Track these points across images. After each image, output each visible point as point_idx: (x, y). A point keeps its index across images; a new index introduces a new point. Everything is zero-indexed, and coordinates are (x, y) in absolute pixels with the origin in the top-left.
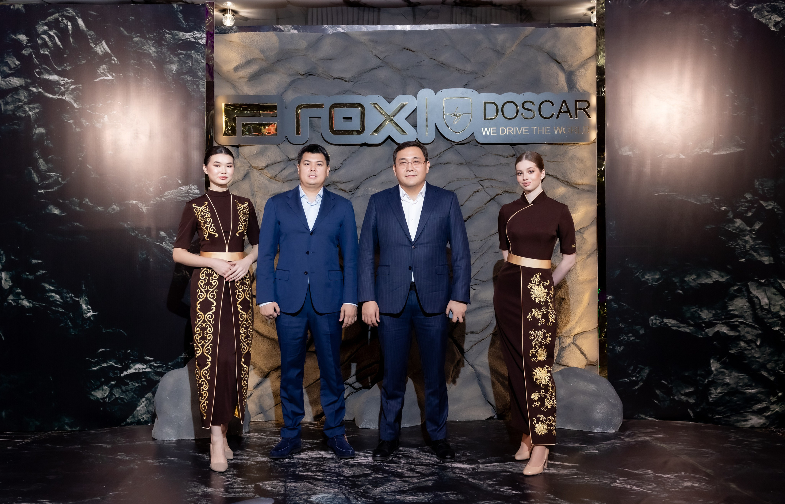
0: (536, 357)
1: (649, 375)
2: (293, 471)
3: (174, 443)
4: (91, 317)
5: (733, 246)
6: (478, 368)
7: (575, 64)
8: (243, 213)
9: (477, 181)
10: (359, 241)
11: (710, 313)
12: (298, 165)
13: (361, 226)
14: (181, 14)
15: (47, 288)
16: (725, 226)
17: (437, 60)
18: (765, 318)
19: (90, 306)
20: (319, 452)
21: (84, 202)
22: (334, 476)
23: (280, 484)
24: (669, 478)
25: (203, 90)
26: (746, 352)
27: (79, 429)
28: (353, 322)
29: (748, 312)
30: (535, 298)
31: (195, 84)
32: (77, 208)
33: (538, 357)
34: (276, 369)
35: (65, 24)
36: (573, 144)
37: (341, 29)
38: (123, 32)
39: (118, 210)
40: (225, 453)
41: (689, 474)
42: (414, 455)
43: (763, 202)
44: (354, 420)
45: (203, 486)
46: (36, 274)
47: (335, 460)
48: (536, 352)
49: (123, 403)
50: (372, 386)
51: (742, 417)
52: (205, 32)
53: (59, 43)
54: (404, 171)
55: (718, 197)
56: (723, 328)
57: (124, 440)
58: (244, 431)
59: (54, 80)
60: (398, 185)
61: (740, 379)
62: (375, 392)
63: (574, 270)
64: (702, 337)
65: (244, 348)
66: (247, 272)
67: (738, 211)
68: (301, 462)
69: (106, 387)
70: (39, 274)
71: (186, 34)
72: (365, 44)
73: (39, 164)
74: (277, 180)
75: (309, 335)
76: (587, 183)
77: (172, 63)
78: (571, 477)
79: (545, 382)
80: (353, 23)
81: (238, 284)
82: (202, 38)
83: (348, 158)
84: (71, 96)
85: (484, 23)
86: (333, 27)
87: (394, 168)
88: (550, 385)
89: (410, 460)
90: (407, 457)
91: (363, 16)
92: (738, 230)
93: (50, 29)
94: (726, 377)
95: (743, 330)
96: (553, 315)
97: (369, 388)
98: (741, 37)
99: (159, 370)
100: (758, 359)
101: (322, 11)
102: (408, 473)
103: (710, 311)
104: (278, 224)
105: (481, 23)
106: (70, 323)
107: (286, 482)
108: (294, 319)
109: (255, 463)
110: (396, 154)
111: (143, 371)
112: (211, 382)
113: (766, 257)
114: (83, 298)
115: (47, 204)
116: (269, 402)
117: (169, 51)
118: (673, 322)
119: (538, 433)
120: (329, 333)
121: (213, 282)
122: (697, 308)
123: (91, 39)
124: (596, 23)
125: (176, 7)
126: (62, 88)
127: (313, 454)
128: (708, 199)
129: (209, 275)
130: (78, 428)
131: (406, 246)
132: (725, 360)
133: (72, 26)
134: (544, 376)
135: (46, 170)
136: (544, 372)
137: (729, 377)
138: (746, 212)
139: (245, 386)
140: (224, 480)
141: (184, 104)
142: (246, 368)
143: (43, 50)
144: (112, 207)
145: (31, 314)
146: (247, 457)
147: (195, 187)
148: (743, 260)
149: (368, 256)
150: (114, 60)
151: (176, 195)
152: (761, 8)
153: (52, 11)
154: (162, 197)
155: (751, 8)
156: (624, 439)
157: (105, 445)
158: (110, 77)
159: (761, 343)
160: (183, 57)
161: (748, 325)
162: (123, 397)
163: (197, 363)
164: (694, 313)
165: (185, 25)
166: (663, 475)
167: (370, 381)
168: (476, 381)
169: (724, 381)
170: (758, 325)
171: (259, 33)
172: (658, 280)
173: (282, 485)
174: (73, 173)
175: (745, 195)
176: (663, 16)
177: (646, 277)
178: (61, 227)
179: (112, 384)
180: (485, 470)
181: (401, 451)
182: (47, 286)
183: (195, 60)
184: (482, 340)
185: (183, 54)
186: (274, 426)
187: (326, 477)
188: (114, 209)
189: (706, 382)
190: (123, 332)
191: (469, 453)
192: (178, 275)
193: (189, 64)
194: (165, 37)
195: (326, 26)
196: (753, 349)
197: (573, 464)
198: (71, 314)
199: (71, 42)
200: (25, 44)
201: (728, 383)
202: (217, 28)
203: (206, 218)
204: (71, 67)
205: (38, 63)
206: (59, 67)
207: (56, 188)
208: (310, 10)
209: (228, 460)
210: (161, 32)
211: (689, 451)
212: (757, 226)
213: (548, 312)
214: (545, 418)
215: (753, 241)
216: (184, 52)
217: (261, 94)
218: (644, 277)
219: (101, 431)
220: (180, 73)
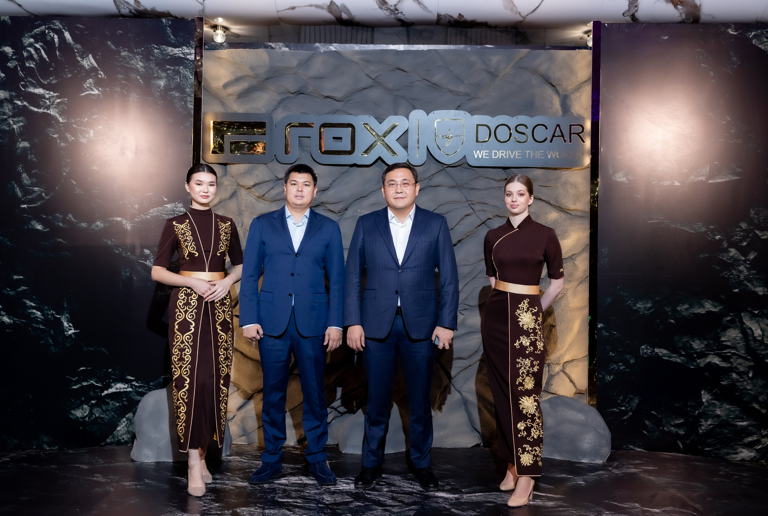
0: (523, 386)
1: (638, 405)
2: (272, 497)
3: (153, 465)
4: (72, 335)
5: (727, 276)
6: (465, 394)
7: (570, 88)
8: (225, 233)
9: (468, 204)
10: (345, 263)
11: (702, 343)
12: (285, 185)
13: (349, 248)
14: (170, 29)
15: (28, 305)
16: (719, 255)
17: (430, 81)
18: (758, 350)
19: (72, 324)
20: (300, 477)
21: (67, 218)
22: (314, 503)
23: (258, 510)
24: (657, 513)
25: (191, 106)
26: (737, 384)
27: (58, 448)
28: (338, 346)
29: (741, 343)
30: (523, 325)
31: (183, 100)
32: (60, 224)
33: (525, 385)
34: (259, 392)
35: (52, 37)
36: (567, 168)
37: (333, 47)
38: (110, 46)
39: (102, 227)
40: (203, 477)
41: (677, 509)
42: (397, 483)
43: (758, 231)
44: (338, 445)
45: (179, 511)
46: (18, 290)
47: (316, 486)
48: (523, 380)
49: (103, 422)
50: (357, 410)
51: (732, 450)
52: (194, 48)
53: (45, 56)
54: (393, 193)
55: (712, 226)
56: (715, 359)
57: (102, 461)
58: (223, 455)
59: (39, 94)
60: (387, 207)
61: (731, 411)
62: (360, 417)
63: (565, 297)
64: (693, 367)
65: (224, 370)
66: (227, 292)
67: (732, 240)
68: (281, 488)
69: (86, 406)
70: (21, 290)
71: (175, 49)
72: (357, 63)
73: (22, 179)
74: (265, 200)
75: (293, 359)
76: (580, 209)
77: (159, 78)
78: (556, 509)
79: (531, 411)
80: (346, 42)
81: (217, 305)
82: (191, 54)
83: (337, 179)
84: (57, 110)
85: (479, 45)
86: (325, 45)
87: (383, 190)
88: (537, 414)
89: (393, 488)
90: (389, 485)
91: (357, 36)
92: (732, 260)
93: (36, 42)
94: (717, 408)
95: (736, 362)
96: (541, 343)
97: (354, 413)
98: (739, 63)
99: (140, 390)
100: (750, 392)
101: (315, 29)
102: (390, 502)
103: (702, 341)
104: (262, 245)
105: (476, 44)
106: (50, 341)
107: (264, 509)
108: (277, 342)
109: (234, 488)
110: (385, 175)
111: (124, 391)
112: (188, 405)
113: (760, 288)
114: (64, 315)
115: (31, 220)
116: (253, 424)
117: (157, 66)
118: (665, 351)
119: (523, 464)
120: (313, 357)
121: (192, 302)
122: (689, 338)
123: (78, 52)
124: (592, 46)
125: (164, 22)
126: (47, 101)
127: (294, 479)
128: (703, 228)
129: (188, 295)
130: (56, 447)
131: (392, 269)
132: (716, 392)
133: (58, 38)
134: (530, 405)
135: (30, 184)
136: (531, 401)
137: (720, 409)
138: (741, 241)
139: (224, 409)
140: (201, 505)
141: (172, 120)
142: (225, 390)
143: (28, 62)
144: (96, 223)
145: (11, 331)
146: (226, 482)
147: (181, 205)
148: (736, 290)
149: (354, 279)
150: (101, 75)
151: (161, 213)
152: (760, 34)
153: (39, 24)
154: (147, 214)
155: (750, 33)
156: (611, 470)
157: (82, 466)
158: (96, 92)
159: (753, 375)
160: (171, 73)
161: (740, 357)
162: (104, 416)
163: (174, 384)
164: (686, 343)
165: (174, 41)
166: (650, 509)
167: (355, 405)
168: (463, 408)
169: (715, 413)
170: (750, 357)
171: (249, 49)
172: (650, 308)
173: (260, 512)
174: (57, 188)
175: (740, 224)
176: (660, 40)
177: (638, 306)
178: (43, 243)
179: (93, 403)
180: (469, 500)
181: (384, 478)
182: (28, 303)
183: (183, 76)
184: (470, 366)
185: (171, 70)
186: (256, 449)
187: (305, 504)
188: (97, 226)
189: (696, 414)
190: (105, 351)
191: (453, 481)
192: (162, 293)
193: (177, 80)
194: (153, 51)
195: (317, 44)
196: (744, 381)
197: (559, 496)
198: (52, 331)
199: (58, 55)
200: (10, 57)
201: (719, 415)
202: (207, 44)
203: (187, 236)
204: (57, 81)
205: (23, 75)
206: (45, 81)
207: (39, 203)
208: (303, 28)
209: (206, 484)
210: (149, 47)
211: (678, 485)
212: (752, 256)
213: (536, 340)
214: (531, 448)
215: (748, 271)
216: (172, 68)
217: (250, 112)
218: (636, 306)
219: (80, 451)
220: (167, 89)
